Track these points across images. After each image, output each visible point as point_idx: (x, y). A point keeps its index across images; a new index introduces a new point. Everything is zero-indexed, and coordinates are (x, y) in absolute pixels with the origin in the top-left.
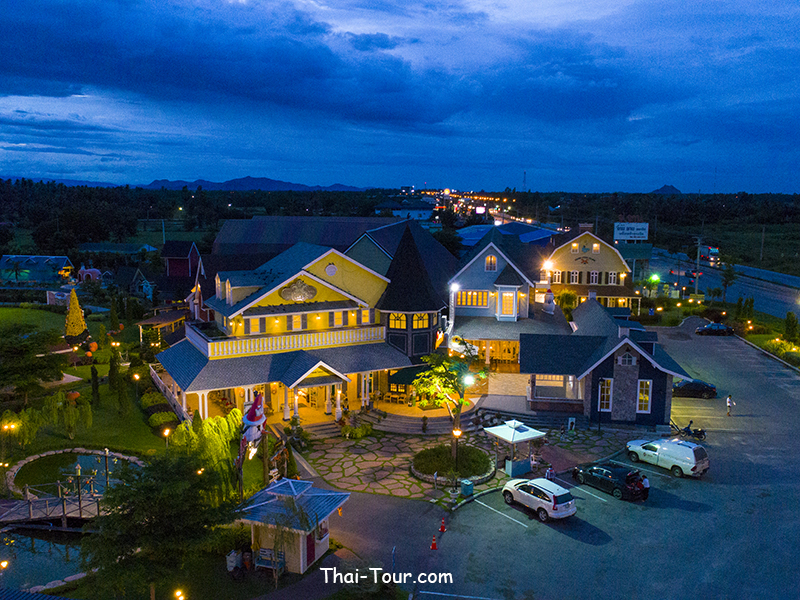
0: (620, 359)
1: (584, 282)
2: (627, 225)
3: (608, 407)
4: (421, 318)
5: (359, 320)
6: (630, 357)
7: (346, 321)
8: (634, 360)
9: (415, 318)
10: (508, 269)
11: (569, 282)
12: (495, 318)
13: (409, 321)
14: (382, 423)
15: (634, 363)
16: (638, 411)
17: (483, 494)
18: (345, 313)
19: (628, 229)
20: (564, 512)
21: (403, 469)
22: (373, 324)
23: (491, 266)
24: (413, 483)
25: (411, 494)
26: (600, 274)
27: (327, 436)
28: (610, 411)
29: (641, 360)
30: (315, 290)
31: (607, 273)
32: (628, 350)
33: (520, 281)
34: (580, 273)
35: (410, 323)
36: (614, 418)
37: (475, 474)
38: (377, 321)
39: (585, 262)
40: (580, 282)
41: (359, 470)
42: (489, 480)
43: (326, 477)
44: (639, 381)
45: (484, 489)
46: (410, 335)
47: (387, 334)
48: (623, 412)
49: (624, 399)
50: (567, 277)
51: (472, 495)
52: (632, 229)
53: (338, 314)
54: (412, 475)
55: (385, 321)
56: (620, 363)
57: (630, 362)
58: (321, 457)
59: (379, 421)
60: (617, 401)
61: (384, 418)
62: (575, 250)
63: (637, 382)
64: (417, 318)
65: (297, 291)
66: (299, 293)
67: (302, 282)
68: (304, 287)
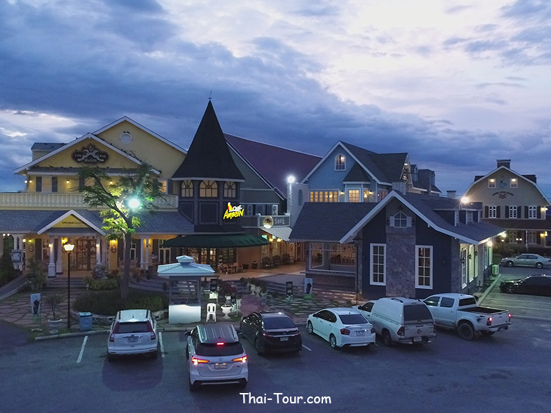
0: (392, 219)
1: (503, 217)
3: (381, 280)
4: (209, 187)
8: (409, 220)
9: (202, 185)
10: (356, 166)
13: (197, 188)
15: (409, 224)
16: (417, 286)
22: (170, 194)
23: (341, 165)
26: (519, 208)
28: (384, 285)
29: (416, 220)
30: (107, 156)
31: (526, 208)
33: (365, 177)
34: (498, 208)
35: (196, 191)
36: (388, 294)
39: (503, 197)
40: (498, 216)
44: (417, 247)
46: (196, 203)
47: (179, 202)
48: (400, 287)
49: (400, 270)
56: (392, 224)
57: (404, 223)
60: (392, 273)
61: (148, 278)
62: (492, 185)
63: (414, 249)
64: (204, 186)
65: (88, 155)
66: (90, 157)
67: (94, 147)
68: (96, 151)
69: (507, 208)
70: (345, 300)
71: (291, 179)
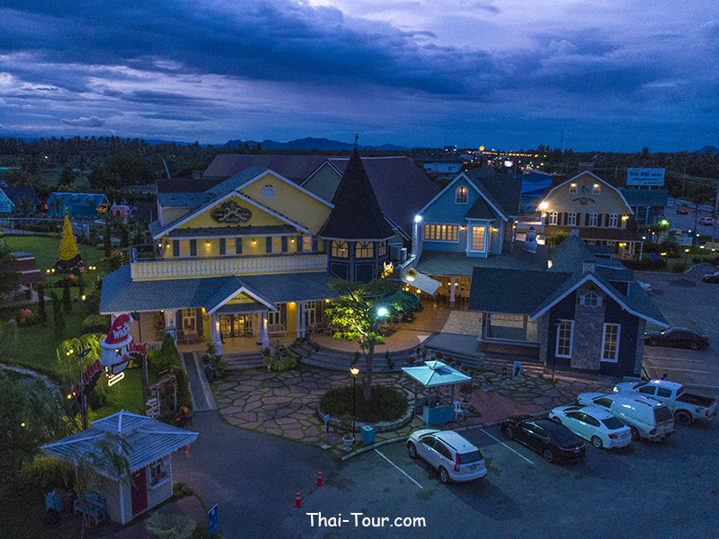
0: (583, 298)
1: (582, 225)
2: (641, 170)
3: (567, 353)
4: (365, 247)
5: (300, 246)
6: (594, 296)
7: (285, 247)
8: (600, 300)
9: (358, 246)
10: (480, 201)
11: (566, 223)
12: (465, 254)
13: (352, 248)
14: (313, 357)
15: (599, 304)
16: (602, 360)
17: (387, 444)
18: (284, 240)
19: (642, 174)
20: (466, 474)
21: (310, 408)
22: (315, 252)
23: (462, 198)
24: (313, 424)
25: (305, 437)
26: (600, 216)
27: (247, 366)
28: (570, 357)
29: (608, 300)
30: (250, 213)
31: (608, 216)
32: (593, 289)
33: (492, 214)
34: (578, 214)
35: (352, 251)
36: (572, 366)
37: (385, 418)
38: (320, 247)
39: (584, 203)
40: (578, 224)
41: (263, 404)
42: (400, 428)
43: (222, 412)
44: (605, 324)
45: (391, 438)
46: (352, 264)
47: (329, 262)
48: (585, 360)
49: (586, 344)
50: (563, 218)
51: (374, 443)
52: (647, 174)
53: (276, 240)
54: (317, 415)
55: (328, 249)
56: (582, 302)
57: (595, 302)
58: (232, 389)
59: (310, 355)
60: (578, 347)
61: (317, 351)
62: (573, 190)
63: (602, 326)
64: (360, 247)
65: (230, 213)
66: (232, 216)
67: (235, 204)
68: (238, 209)
69: (587, 215)
70: (537, 374)
71: (418, 219)
